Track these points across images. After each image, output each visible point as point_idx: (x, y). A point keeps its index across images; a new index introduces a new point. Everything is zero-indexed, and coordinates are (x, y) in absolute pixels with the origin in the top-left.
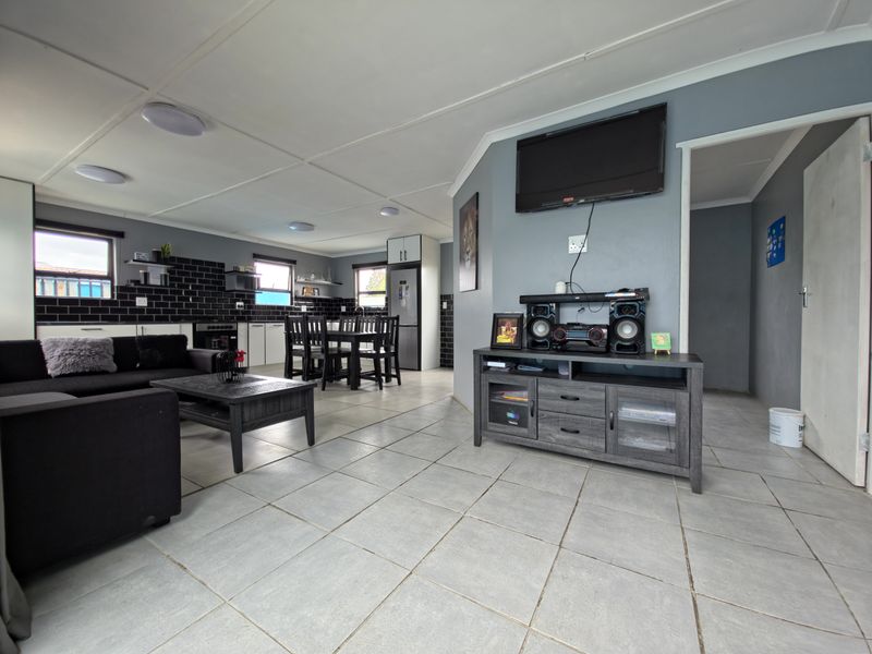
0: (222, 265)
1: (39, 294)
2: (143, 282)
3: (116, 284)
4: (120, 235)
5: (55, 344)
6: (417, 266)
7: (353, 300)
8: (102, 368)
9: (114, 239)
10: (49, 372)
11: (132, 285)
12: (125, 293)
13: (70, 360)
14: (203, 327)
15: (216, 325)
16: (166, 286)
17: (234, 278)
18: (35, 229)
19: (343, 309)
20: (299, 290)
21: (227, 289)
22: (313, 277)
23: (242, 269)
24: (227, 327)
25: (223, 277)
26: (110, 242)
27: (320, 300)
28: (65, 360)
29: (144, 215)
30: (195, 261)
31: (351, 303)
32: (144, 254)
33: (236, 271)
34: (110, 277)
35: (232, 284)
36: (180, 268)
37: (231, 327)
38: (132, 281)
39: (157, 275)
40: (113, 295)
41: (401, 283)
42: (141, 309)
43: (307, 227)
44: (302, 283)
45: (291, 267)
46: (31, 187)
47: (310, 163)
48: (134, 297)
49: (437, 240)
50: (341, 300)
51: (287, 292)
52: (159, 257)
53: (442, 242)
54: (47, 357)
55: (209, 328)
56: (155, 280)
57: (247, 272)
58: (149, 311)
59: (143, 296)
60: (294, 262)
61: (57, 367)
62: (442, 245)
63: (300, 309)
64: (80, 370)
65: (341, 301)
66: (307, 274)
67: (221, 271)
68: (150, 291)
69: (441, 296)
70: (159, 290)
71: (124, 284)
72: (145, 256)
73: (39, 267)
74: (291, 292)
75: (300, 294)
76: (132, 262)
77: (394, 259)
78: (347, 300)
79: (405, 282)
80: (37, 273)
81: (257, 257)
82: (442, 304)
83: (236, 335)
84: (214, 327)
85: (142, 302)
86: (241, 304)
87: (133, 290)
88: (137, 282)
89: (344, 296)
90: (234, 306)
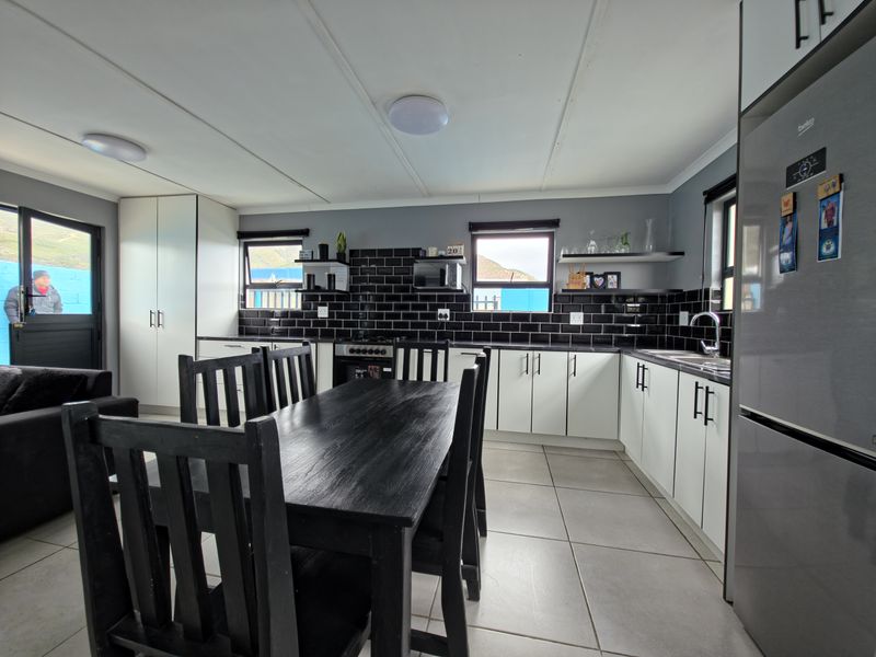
4: (306, 232)
9: (302, 239)
14: (344, 349)
16: (351, 291)
24: (377, 352)
30: (383, 252)
31: (700, 303)
37: (384, 352)
45: (551, 236)
46: (195, 196)
48: (316, 307)
55: (352, 351)
56: (341, 285)
58: (331, 323)
59: (325, 305)
60: (555, 223)
63: (567, 320)
65: (681, 297)
68: (333, 298)
74: (550, 286)
81: (477, 227)
84: (358, 351)
86: (446, 311)
90: (434, 316)
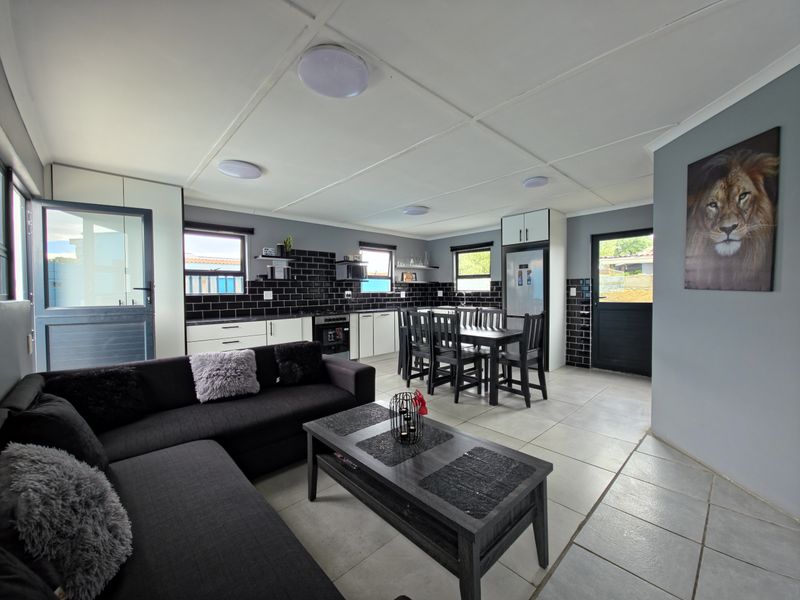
0: (333, 255)
1: (188, 292)
2: (269, 277)
3: (247, 280)
4: (251, 231)
5: (203, 362)
6: (544, 246)
7: (452, 284)
8: (248, 390)
9: (246, 236)
10: (198, 396)
11: (262, 280)
12: (255, 287)
13: (218, 383)
14: (321, 320)
15: (331, 317)
16: (288, 279)
17: (344, 268)
18: (184, 231)
19: (440, 294)
20: (397, 276)
21: (338, 279)
22: (412, 261)
23: (351, 259)
24: (341, 319)
25: (334, 267)
26: (243, 238)
27: (417, 285)
28: (213, 382)
29: (269, 211)
31: (448, 287)
32: (270, 249)
33: (346, 260)
34: (242, 273)
35: (341, 273)
36: (301, 260)
37: (345, 319)
38: (261, 276)
39: (281, 268)
40: (245, 292)
41: (521, 267)
42: (267, 303)
43: (422, 210)
44: (401, 268)
45: (391, 253)
46: (180, 189)
47: (479, 121)
48: (261, 291)
49: (564, 214)
50: (437, 284)
51: (386, 278)
52: (283, 251)
53: (569, 216)
54: (196, 378)
55: (326, 320)
56: (279, 275)
57: (355, 261)
58: (275, 304)
59: (269, 290)
60: (394, 248)
61: (205, 391)
62: (569, 220)
63: (399, 295)
64: (227, 395)
65: (437, 286)
66: (406, 259)
67: (332, 261)
68: (274, 284)
69: (568, 281)
70: (282, 283)
71: (253, 279)
72: (272, 251)
73: (188, 267)
74: (391, 278)
75: (399, 280)
76: (260, 257)
77: (511, 238)
78: (445, 284)
79: (526, 266)
80: (187, 273)
81: (363, 244)
82: (568, 289)
83: (348, 327)
84: (330, 320)
85: (268, 295)
86: (349, 292)
87: (261, 284)
88: (265, 277)
89: (441, 281)
90: (342, 296)
